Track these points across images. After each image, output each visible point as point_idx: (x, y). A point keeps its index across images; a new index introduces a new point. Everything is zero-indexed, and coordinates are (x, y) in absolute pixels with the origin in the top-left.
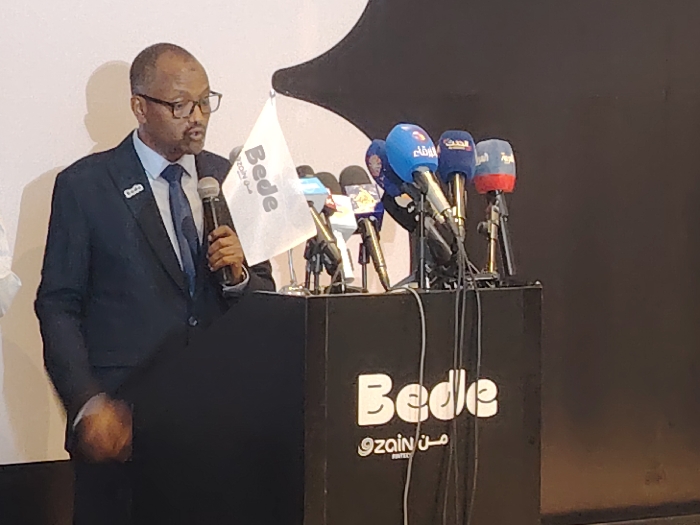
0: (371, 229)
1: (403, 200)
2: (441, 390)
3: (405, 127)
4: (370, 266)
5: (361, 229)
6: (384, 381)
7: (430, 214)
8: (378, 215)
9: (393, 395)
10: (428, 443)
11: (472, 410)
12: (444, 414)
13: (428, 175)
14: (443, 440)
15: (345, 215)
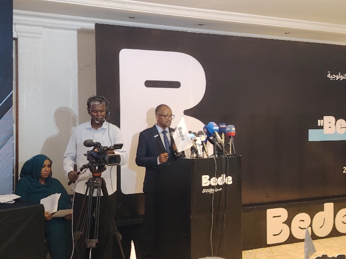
0: (204, 144)
1: (211, 138)
2: (220, 179)
3: (212, 123)
4: (204, 152)
5: (202, 144)
6: (208, 177)
7: (217, 141)
8: (206, 141)
9: (209, 180)
10: (217, 190)
11: (226, 183)
12: (221, 184)
13: (216, 133)
14: (221, 189)
15: (199, 142)
